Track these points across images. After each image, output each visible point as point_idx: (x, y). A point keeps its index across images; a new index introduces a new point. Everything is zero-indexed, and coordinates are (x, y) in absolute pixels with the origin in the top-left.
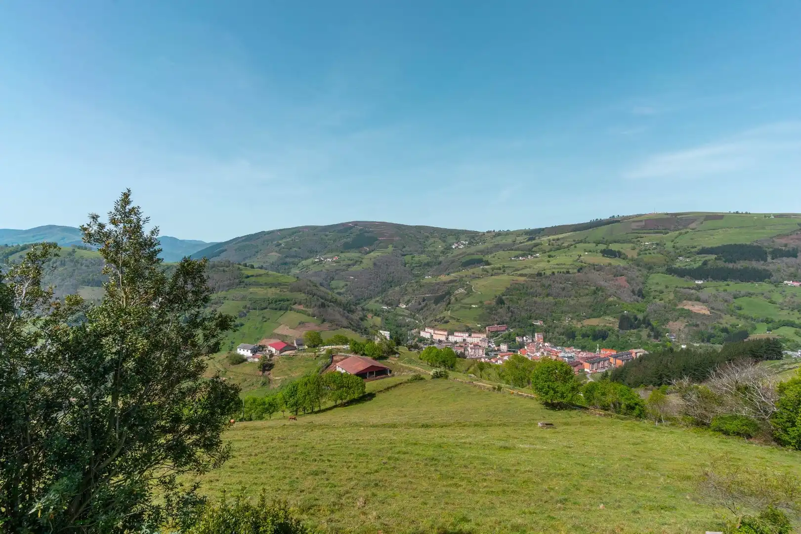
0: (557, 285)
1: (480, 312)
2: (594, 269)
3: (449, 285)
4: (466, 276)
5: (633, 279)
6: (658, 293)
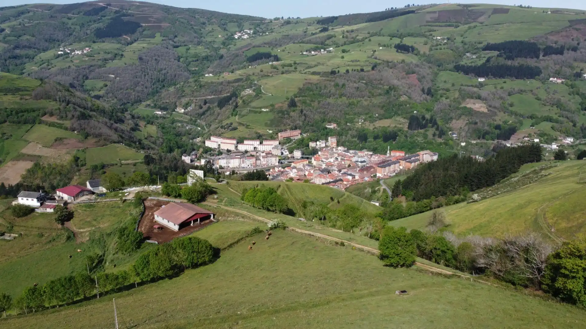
0: (351, 84)
1: (271, 116)
2: (388, 66)
3: (234, 84)
4: (253, 74)
5: (424, 77)
6: (445, 92)
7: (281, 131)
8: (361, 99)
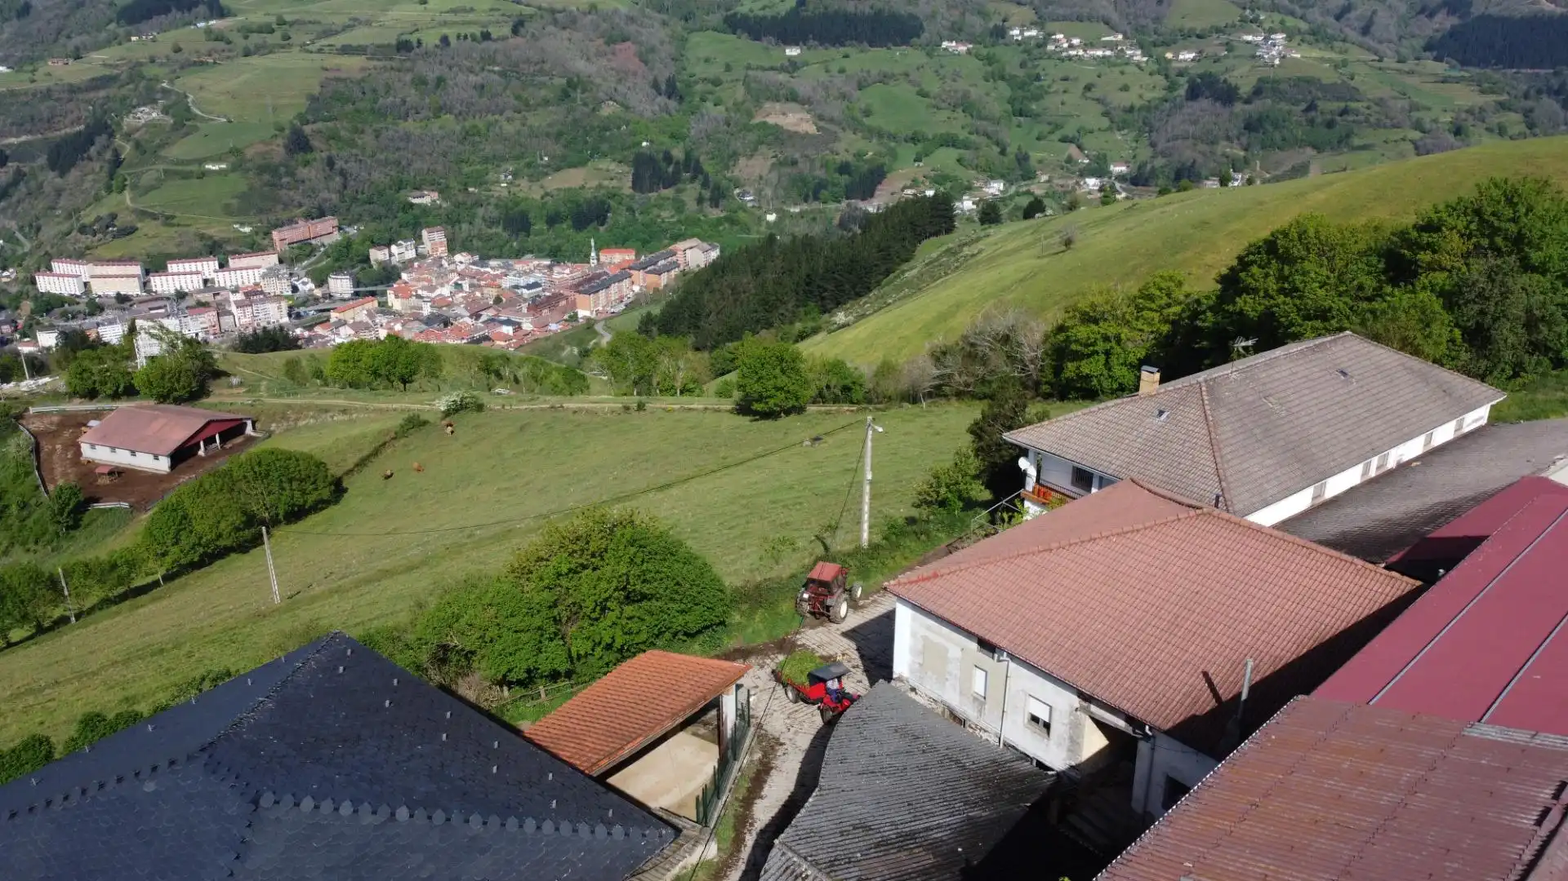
0: (461, 77)
1: (240, 183)
2: (555, 22)
5: (653, 50)
6: (710, 87)
7: (278, 225)
8: (497, 117)
